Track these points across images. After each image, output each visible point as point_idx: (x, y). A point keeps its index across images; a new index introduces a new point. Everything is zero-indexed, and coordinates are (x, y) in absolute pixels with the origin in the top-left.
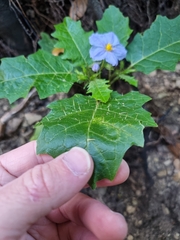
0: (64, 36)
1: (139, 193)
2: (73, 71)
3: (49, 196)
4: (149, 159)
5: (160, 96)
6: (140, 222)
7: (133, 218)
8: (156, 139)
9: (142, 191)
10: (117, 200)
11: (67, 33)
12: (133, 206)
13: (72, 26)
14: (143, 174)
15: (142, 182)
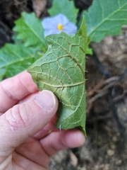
0: (24, 28)
1: (115, 139)
2: (36, 54)
3: (25, 126)
4: (119, 110)
5: (119, 58)
6: (120, 162)
7: (114, 159)
8: (121, 93)
9: (118, 137)
10: (99, 147)
11: (26, 26)
12: (112, 149)
13: (28, 19)
14: (116, 124)
15: (116, 129)
